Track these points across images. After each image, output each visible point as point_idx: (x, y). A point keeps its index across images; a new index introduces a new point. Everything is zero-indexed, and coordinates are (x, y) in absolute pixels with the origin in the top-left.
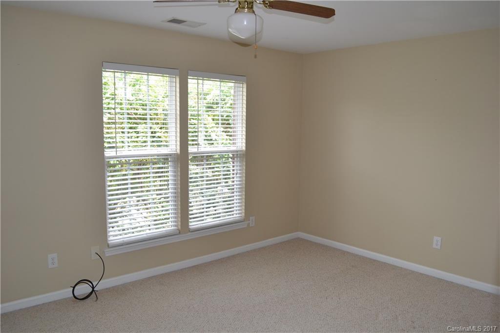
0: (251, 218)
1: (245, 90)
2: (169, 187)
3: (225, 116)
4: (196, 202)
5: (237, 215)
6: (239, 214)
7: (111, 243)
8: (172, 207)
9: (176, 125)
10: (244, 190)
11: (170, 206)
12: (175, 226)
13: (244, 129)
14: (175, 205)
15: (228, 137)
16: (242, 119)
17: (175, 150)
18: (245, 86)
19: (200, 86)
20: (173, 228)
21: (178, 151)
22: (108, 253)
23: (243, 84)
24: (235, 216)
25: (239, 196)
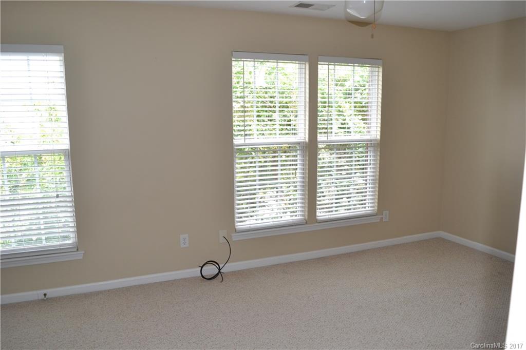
0: (384, 212)
1: (381, 74)
2: (297, 176)
3: (363, 103)
4: (329, 191)
5: (370, 209)
6: (371, 207)
7: (239, 228)
8: (300, 197)
9: (305, 113)
10: (378, 182)
11: (298, 195)
12: (303, 215)
13: (379, 117)
14: (303, 195)
15: (365, 126)
16: (377, 106)
17: (304, 138)
18: (381, 70)
19: (332, 72)
20: (300, 217)
21: (307, 140)
22: (235, 237)
23: (378, 67)
24: (367, 209)
25: (372, 188)
